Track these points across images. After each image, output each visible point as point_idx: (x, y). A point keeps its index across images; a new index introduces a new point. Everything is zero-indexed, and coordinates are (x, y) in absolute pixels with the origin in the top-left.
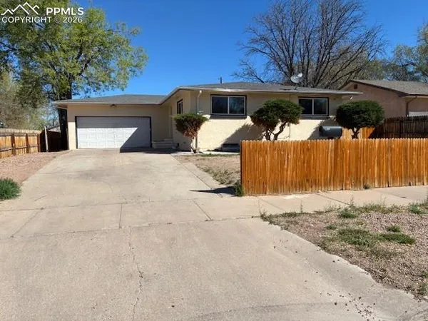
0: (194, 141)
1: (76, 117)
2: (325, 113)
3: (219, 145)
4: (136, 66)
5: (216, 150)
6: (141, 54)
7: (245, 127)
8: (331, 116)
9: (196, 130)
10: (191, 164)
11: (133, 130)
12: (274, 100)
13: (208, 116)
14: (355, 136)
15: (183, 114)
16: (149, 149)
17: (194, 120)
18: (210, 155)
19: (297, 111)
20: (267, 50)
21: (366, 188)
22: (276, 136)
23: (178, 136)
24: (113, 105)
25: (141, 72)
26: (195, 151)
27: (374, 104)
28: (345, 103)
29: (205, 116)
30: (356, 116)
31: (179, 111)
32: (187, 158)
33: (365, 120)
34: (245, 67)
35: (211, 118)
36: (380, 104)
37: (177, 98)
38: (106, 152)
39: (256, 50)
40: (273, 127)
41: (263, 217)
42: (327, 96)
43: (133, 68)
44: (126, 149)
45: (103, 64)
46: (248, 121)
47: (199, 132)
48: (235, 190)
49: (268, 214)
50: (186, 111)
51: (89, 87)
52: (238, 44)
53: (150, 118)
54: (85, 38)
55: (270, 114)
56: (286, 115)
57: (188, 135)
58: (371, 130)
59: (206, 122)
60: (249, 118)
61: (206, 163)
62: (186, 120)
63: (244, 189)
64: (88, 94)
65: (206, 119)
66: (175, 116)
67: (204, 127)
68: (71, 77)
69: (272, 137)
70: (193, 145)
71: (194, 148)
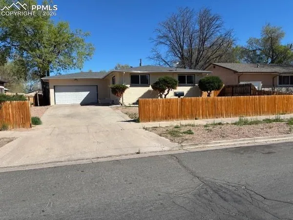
0: (121, 99)
1: (54, 86)
2: (193, 83)
3: (135, 101)
4: (88, 55)
5: (133, 104)
6: (91, 47)
7: (149, 91)
8: (196, 85)
9: (122, 93)
10: (119, 111)
11: (87, 93)
12: (163, 77)
13: (128, 86)
14: (209, 95)
15: (115, 85)
16: (97, 104)
17: (121, 88)
18: (130, 106)
19: (175, 83)
20: (168, 43)
21: (196, 119)
22: (166, 95)
23: (113, 96)
24: (76, 79)
25: (91, 59)
26: (122, 105)
27: (217, 78)
28: (203, 78)
29: (127, 86)
30: (207, 85)
31: (114, 83)
32: (117, 108)
33: (212, 86)
34: (155, 53)
35: (130, 86)
36: (220, 79)
37: (112, 75)
38: (73, 106)
39: (161, 43)
40: (163, 91)
41: (144, 128)
42: (194, 74)
43: (87, 56)
44: (84, 104)
45: (68, 55)
46: (150, 88)
47: (124, 94)
48: (136, 121)
49: (146, 127)
50: (117, 83)
51: (60, 67)
52: (150, 39)
53: (97, 86)
54: (58, 40)
55: (161, 84)
56: (169, 85)
57: (118, 96)
58: (218, 92)
59: (127, 89)
60: (150, 87)
61: (127, 110)
62: (116, 88)
63: (140, 120)
64: (59, 72)
65: (127, 87)
66: (111, 85)
67: (126, 91)
68: (49, 62)
69: (163, 96)
70: (121, 101)
71: (121, 102)
